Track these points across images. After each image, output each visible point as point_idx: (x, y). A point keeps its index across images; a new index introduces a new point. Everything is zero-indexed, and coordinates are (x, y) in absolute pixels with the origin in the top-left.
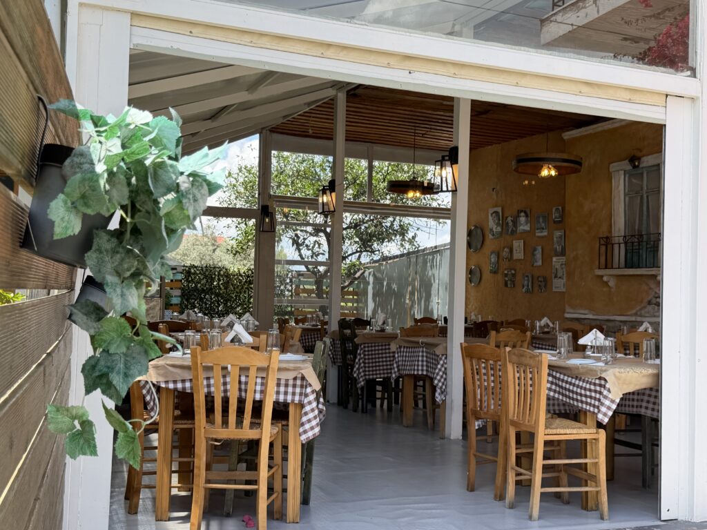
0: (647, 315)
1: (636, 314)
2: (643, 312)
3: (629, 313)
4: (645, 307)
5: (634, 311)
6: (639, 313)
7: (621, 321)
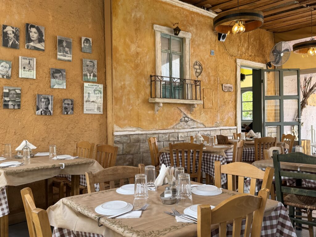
0: (180, 128)
1: (173, 128)
2: (177, 126)
3: (169, 128)
4: (179, 123)
5: (172, 126)
6: (175, 127)
7: (163, 133)
